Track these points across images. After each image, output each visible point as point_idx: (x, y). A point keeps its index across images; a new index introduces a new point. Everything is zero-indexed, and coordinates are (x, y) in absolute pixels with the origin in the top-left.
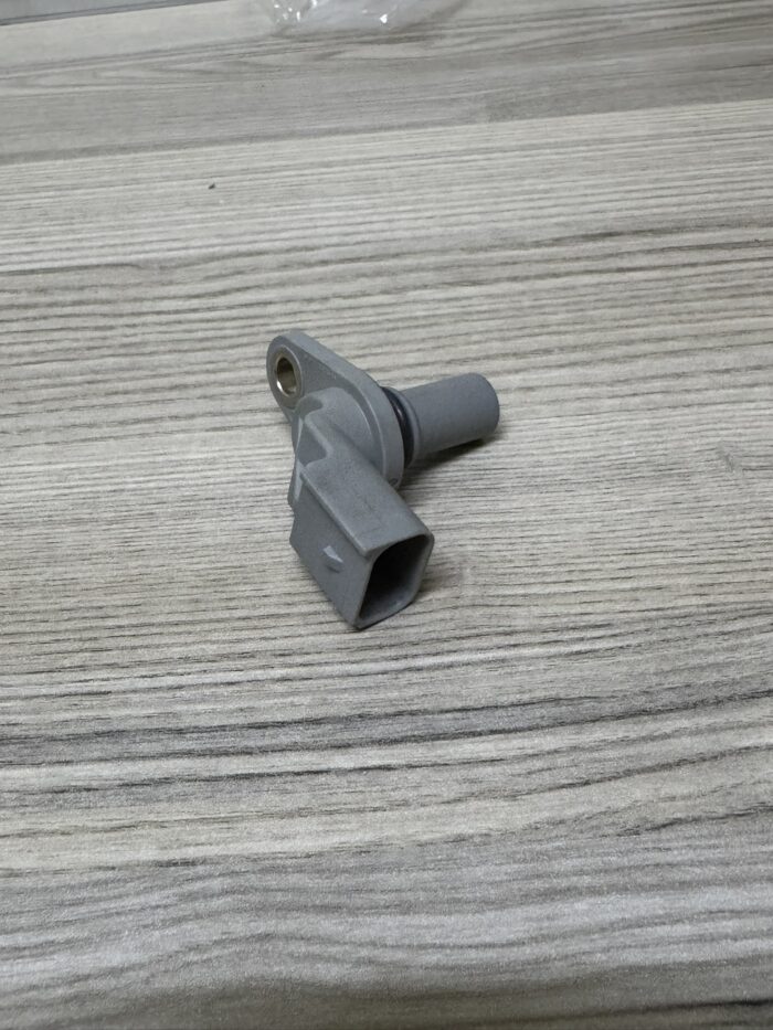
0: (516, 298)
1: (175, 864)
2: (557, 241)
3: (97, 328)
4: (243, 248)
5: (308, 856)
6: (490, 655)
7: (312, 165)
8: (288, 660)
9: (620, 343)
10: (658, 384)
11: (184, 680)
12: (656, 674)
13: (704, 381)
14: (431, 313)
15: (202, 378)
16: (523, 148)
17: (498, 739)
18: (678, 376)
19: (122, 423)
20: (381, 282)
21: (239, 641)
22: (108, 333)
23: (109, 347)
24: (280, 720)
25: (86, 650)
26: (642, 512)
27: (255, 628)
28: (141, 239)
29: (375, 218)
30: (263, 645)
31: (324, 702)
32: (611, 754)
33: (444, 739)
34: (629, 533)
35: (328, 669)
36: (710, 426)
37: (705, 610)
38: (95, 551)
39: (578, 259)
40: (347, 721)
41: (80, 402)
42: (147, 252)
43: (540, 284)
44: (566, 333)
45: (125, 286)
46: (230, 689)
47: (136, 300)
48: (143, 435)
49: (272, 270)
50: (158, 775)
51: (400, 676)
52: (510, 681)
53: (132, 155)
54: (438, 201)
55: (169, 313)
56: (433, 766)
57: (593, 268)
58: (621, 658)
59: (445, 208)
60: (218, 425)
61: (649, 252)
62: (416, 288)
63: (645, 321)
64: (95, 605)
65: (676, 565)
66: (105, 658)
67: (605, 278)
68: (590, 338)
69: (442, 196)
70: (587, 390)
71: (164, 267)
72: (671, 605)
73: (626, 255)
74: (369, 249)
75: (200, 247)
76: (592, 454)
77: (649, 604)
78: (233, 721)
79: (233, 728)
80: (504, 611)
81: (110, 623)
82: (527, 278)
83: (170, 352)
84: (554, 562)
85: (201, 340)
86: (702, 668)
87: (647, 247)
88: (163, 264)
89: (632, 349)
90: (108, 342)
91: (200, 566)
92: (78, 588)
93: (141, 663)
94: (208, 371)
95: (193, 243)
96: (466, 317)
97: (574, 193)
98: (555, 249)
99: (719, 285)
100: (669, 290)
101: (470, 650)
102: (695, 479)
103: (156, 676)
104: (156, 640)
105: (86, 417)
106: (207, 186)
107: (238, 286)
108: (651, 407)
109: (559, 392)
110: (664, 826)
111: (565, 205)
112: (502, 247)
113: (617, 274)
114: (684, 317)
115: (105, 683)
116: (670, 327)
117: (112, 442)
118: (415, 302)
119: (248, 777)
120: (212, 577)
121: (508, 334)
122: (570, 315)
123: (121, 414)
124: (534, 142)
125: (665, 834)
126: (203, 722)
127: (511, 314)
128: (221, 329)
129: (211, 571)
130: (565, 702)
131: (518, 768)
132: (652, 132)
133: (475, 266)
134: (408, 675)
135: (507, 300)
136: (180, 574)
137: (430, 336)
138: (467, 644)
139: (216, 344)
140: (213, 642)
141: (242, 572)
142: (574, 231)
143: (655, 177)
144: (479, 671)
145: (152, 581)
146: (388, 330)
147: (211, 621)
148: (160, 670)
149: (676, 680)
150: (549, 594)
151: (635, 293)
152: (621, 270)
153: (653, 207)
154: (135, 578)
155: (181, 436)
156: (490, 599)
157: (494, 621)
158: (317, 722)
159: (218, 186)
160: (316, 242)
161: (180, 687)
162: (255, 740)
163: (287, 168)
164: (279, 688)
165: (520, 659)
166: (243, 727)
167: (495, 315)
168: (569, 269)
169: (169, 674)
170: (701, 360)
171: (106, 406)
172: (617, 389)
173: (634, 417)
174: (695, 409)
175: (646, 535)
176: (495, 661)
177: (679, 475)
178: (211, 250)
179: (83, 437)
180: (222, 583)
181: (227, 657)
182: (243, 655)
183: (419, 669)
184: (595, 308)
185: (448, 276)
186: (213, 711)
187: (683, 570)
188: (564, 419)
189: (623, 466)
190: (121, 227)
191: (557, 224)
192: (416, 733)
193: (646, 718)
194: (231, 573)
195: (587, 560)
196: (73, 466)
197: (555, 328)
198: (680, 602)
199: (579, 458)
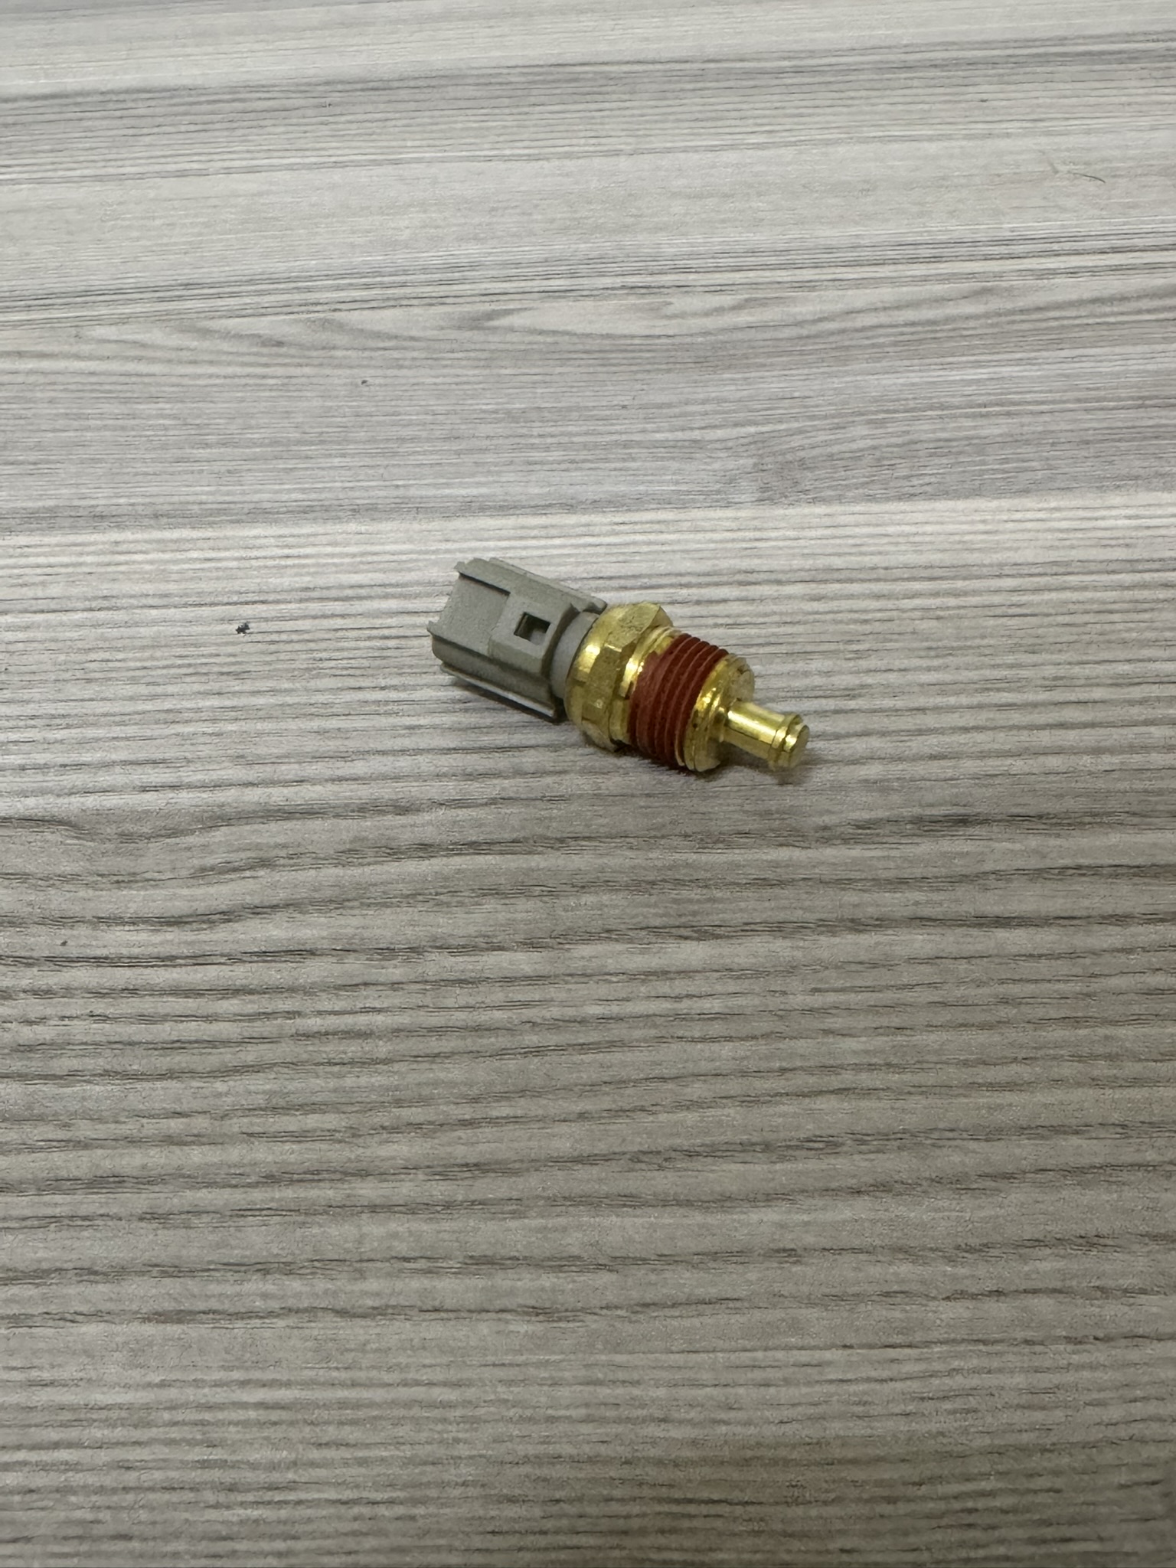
0: (777, 984)
2: (863, 831)
9: (975, 1133)
10: (1046, 1266)
14: (615, 1009)
15: (157, 1158)
18: (1090, 1242)
20: (525, 911)
28: (95, 756)
39: (901, 883)
44: (869, 1092)
45: (48, 880)
47: (63, 921)
49: (327, 861)
55: (118, 959)
57: (926, 911)
60: (168, 1305)
61: (1037, 875)
62: (590, 937)
63: (1024, 1072)
67: (949, 941)
68: (916, 1112)
70: (904, 1269)
71: (128, 833)
73: (992, 882)
74: (513, 819)
76: (907, 1472)
82: (802, 927)
83: (107, 1074)
87: (1033, 863)
89: (998, 1155)
94: (170, 1140)
95: (188, 775)
96: (681, 1030)
98: (856, 852)
100: (1073, 987)
106: (235, 626)
107: (259, 897)
109: (846, 1272)
112: (762, 834)
113: (975, 934)
114: (1102, 1069)
116: (1075, 1096)
118: (584, 976)
121: (757, 1085)
122: (880, 1042)
124: (835, 562)
127: (765, 1026)
128: (208, 1018)
133: (707, 884)
139: (198, 1060)
142: (899, 805)
146: (527, 1053)
151: (1002, 989)
152: (980, 920)
153: (1046, 752)
155: (91, 1330)
160: (416, 791)
167: (733, 1028)
168: (884, 911)
170: (1133, 1200)
172: (964, 1272)
173: (996, 1364)
174: (1122, 1352)
178: (222, 793)
184: (930, 1027)
188: (856, 1354)
191: (868, 784)
197: (850, 1078)
199: (879, 1483)
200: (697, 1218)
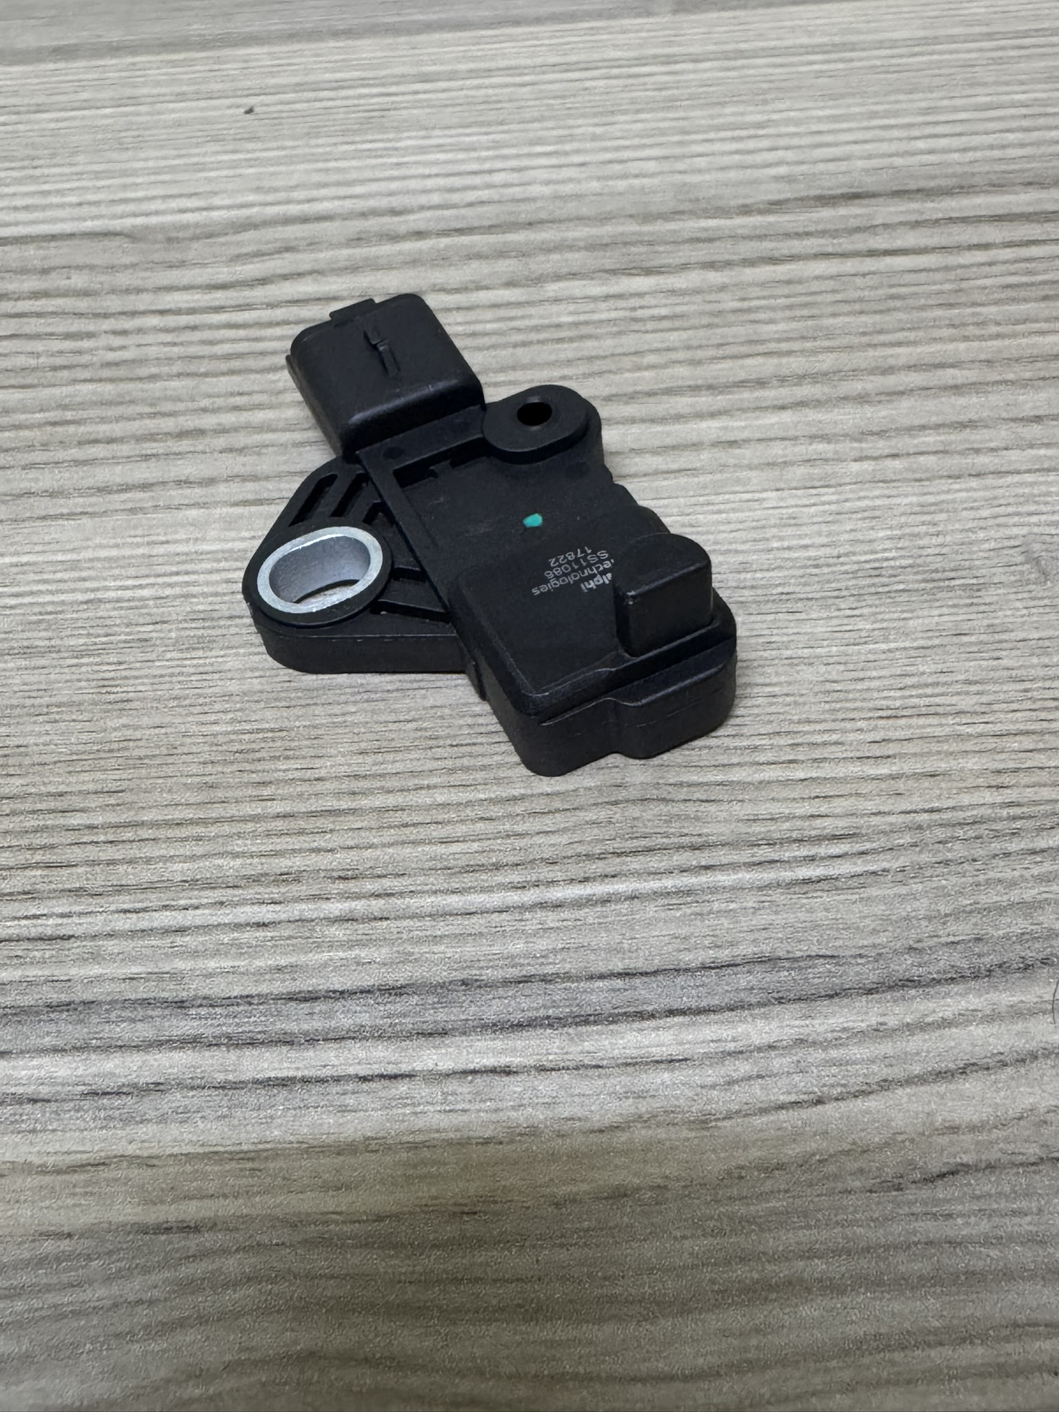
0: (713, 297)
1: (168, 1230)
2: (775, 206)
3: (68, 336)
4: (294, 209)
5: (379, 1219)
6: (669, 883)
7: (402, 79)
8: (352, 886)
9: (873, 371)
10: (930, 439)
11: (188, 918)
12: (929, 919)
13: (1003, 434)
14: (582, 318)
15: (229, 419)
16: (726, 56)
17: (682, 1025)
18: (963, 426)
19: (104, 490)
20: (505, 267)
21: (277, 854)
22: (86, 344)
23: (85, 366)
24: (338, 987)
25: (37, 866)
26: (905, 649)
27: (302, 832)
28: (140, 194)
29: (499, 165)
30: (314, 861)
31: (407, 958)
32: (857, 1052)
33: (595, 1023)
34: (887, 682)
35: (414, 903)
36: (1010, 510)
37: (1005, 813)
38: (54, 700)
39: (808, 234)
40: (440, 990)
41: (38, 456)
42: (147, 215)
43: (749, 274)
44: (790, 353)
45: (112, 268)
46: (261, 934)
47: (128, 291)
48: (132, 511)
49: (339, 245)
50: (146, 1078)
51: (527, 915)
52: (700, 928)
53: (130, 60)
54: (594, 138)
55: (178, 312)
56: (577, 1068)
57: (830, 249)
58: (874, 892)
59: (606, 149)
60: (250, 497)
61: (917, 224)
62: (558, 277)
63: (912, 336)
64: (52, 789)
65: (960, 737)
66: (65, 879)
67: (849, 266)
68: (827, 362)
69: (599, 130)
70: (821, 447)
71: (172, 238)
72: (950, 803)
73: (881, 230)
74: (489, 214)
75: (229, 207)
76: (828, 551)
77: (916, 802)
78: (264, 988)
79: (263, 999)
80: (691, 809)
81: (76, 820)
82: (728, 264)
83: (179, 375)
84: (769, 729)
85: (228, 357)
86: (1001, 910)
87: (913, 218)
88: (174, 234)
89: (891, 381)
90: (85, 359)
91: (216, 728)
92: (27, 761)
93: (121, 889)
94: (237, 408)
95: (217, 201)
96: (636, 327)
97: (801, 129)
98: (771, 219)
99: (1024, 279)
100: (947, 287)
101: (637, 874)
102: (989, 596)
103: (145, 910)
104: (148, 851)
105: (47, 480)
106: (243, 110)
107: (286, 271)
108: (918, 476)
109: (777, 451)
110: (942, 1176)
111: (787, 148)
112: (693, 214)
113: (868, 260)
114: (971, 331)
115: (65, 920)
116: (951, 347)
117: (85, 520)
118: (557, 300)
119: (284, 1083)
120: (237, 747)
121: (700, 354)
122: (794, 325)
123: (103, 475)
124: (743, 46)
125: (941, 1191)
126: (219, 988)
127: (705, 321)
128: (257, 340)
129: (233, 737)
130: (787, 964)
131: (711, 1075)
132: (921, 33)
133: (651, 243)
134: (540, 914)
135: (699, 298)
136: (188, 740)
137: (579, 355)
138: (635, 863)
139: (251, 363)
140: (236, 855)
141: (282, 739)
142: (801, 190)
143: (924, 104)
144: (651, 910)
145: (142, 752)
146: (515, 346)
147: (232, 820)
148: (153, 899)
149: (962, 929)
150: (760, 783)
151: (894, 291)
152: (872, 253)
153: (922, 152)
154: (115, 746)
155: (193, 513)
156: (670, 789)
157: (674, 827)
158: (397, 991)
159: (257, 110)
160: (407, 201)
161: (181, 930)
162: (298, 1020)
163: (363, 82)
164: (337, 932)
165: (714, 890)
166: (278, 998)
167: (678, 323)
168: (794, 251)
169: (166, 907)
170: (997, 400)
171: (77, 463)
172: (867, 446)
173: (894, 492)
174: (990, 481)
175: (913, 686)
176: (679, 892)
177: (964, 587)
178: (245, 212)
179: (43, 513)
180: (251, 756)
181: (256, 880)
182: (284, 878)
183: (558, 906)
184: (834, 315)
185: (608, 260)
186: (234, 971)
187: (969, 746)
188: (786, 493)
189: (877, 572)
190: (109, 174)
191: (777, 179)
192: (550, 1012)
193: (913, 992)
194: (264, 740)
195: (818, 727)
196: (24, 559)
197: (772, 346)
198: (966, 799)
199: (809, 559)
200: (658, 428)
